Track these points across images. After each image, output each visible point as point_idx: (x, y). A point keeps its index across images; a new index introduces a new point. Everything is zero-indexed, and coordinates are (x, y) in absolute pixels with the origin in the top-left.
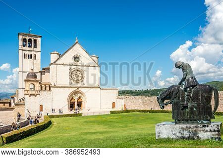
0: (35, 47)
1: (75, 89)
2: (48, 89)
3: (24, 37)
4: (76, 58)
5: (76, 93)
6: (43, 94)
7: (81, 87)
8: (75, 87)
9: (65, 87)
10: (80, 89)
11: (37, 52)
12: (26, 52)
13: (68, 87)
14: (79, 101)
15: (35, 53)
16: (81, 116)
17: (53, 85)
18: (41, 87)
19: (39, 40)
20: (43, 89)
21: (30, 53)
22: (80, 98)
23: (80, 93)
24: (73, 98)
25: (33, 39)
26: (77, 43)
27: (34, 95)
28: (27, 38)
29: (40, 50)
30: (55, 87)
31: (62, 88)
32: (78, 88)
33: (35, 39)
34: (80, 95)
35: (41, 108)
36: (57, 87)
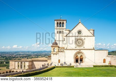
0: (63, 26)
1: (78, 51)
3: (57, 22)
4: (79, 32)
5: (79, 53)
7: (82, 49)
8: (78, 49)
9: (72, 50)
10: (81, 50)
11: (64, 29)
12: (58, 30)
13: (74, 50)
14: (81, 57)
15: (63, 30)
16: (74, 67)
17: (65, 48)
19: (65, 22)
21: (60, 30)
22: (81, 56)
23: (82, 53)
24: (77, 56)
25: (62, 22)
26: (80, 22)
27: (55, 54)
28: (59, 22)
29: (65, 28)
30: (67, 49)
31: (71, 50)
32: (80, 50)
33: (63, 22)
34: (81, 54)
35: (59, 61)
36: (68, 50)
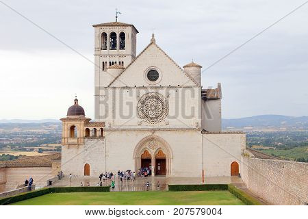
0: (122, 47)
1: (148, 134)
2: (99, 133)
3: (102, 31)
4: (152, 74)
6: (90, 143)
7: (159, 130)
8: (148, 130)
10: (157, 133)
11: (125, 55)
13: (134, 130)
14: (159, 157)
15: (122, 59)
17: (107, 127)
18: (88, 130)
19: (128, 32)
20: (91, 134)
21: (112, 59)
25: (117, 32)
26: (153, 43)
27: (74, 145)
28: (108, 32)
30: (110, 130)
32: (154, 130)
33: (121, 31)
35: (87, 168)
36: (115, 130)
